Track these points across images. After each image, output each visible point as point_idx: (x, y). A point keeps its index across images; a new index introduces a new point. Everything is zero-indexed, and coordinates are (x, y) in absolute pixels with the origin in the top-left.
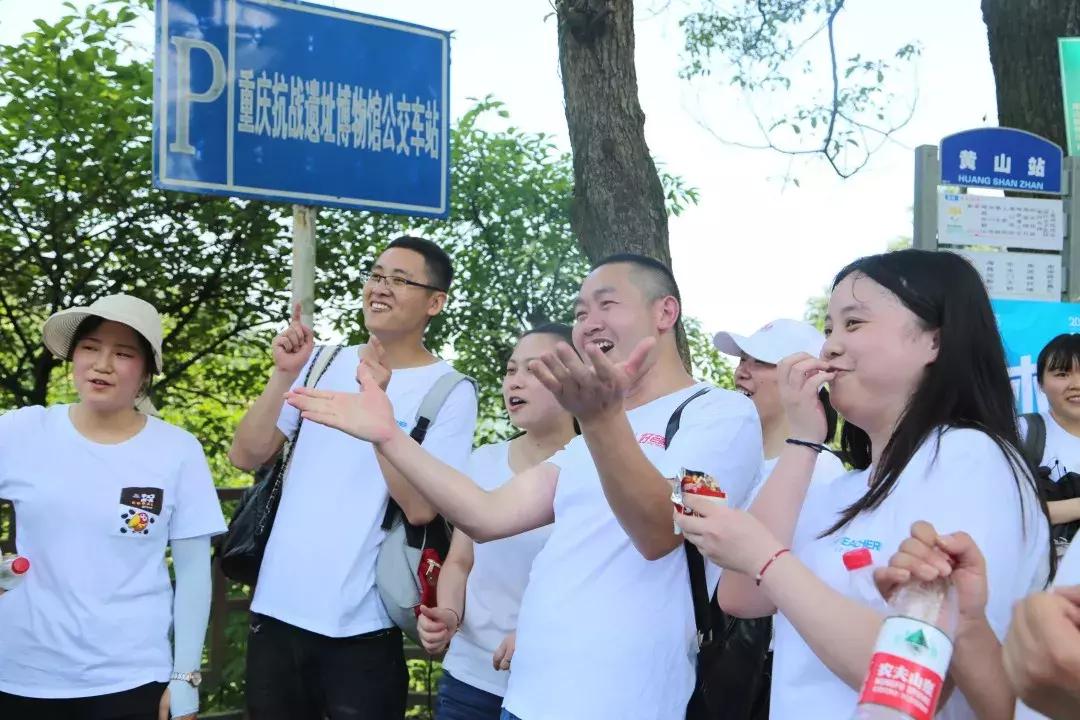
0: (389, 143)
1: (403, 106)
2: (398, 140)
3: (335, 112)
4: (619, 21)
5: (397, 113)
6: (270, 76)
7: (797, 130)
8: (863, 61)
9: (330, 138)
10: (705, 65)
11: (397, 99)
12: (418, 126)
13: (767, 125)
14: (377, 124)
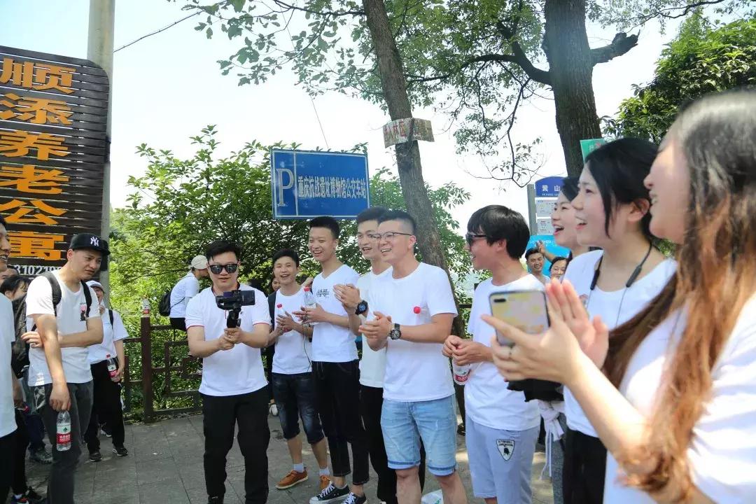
0: (349, 195)
1: (353, 182)
2: (352, 194)
3: (330, 186)
4: (416, 164)
5: (351, 185)
6: (308, 178)
7: (502, 170)
8: (522, 145)
9: (329, 195)
10: (466, 148)
11: (351, 180)
12: (358, 188)
13: (491, 169)
14: (344, 189)
